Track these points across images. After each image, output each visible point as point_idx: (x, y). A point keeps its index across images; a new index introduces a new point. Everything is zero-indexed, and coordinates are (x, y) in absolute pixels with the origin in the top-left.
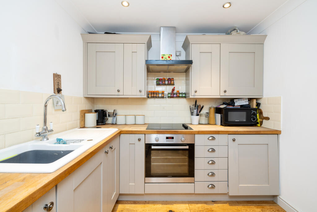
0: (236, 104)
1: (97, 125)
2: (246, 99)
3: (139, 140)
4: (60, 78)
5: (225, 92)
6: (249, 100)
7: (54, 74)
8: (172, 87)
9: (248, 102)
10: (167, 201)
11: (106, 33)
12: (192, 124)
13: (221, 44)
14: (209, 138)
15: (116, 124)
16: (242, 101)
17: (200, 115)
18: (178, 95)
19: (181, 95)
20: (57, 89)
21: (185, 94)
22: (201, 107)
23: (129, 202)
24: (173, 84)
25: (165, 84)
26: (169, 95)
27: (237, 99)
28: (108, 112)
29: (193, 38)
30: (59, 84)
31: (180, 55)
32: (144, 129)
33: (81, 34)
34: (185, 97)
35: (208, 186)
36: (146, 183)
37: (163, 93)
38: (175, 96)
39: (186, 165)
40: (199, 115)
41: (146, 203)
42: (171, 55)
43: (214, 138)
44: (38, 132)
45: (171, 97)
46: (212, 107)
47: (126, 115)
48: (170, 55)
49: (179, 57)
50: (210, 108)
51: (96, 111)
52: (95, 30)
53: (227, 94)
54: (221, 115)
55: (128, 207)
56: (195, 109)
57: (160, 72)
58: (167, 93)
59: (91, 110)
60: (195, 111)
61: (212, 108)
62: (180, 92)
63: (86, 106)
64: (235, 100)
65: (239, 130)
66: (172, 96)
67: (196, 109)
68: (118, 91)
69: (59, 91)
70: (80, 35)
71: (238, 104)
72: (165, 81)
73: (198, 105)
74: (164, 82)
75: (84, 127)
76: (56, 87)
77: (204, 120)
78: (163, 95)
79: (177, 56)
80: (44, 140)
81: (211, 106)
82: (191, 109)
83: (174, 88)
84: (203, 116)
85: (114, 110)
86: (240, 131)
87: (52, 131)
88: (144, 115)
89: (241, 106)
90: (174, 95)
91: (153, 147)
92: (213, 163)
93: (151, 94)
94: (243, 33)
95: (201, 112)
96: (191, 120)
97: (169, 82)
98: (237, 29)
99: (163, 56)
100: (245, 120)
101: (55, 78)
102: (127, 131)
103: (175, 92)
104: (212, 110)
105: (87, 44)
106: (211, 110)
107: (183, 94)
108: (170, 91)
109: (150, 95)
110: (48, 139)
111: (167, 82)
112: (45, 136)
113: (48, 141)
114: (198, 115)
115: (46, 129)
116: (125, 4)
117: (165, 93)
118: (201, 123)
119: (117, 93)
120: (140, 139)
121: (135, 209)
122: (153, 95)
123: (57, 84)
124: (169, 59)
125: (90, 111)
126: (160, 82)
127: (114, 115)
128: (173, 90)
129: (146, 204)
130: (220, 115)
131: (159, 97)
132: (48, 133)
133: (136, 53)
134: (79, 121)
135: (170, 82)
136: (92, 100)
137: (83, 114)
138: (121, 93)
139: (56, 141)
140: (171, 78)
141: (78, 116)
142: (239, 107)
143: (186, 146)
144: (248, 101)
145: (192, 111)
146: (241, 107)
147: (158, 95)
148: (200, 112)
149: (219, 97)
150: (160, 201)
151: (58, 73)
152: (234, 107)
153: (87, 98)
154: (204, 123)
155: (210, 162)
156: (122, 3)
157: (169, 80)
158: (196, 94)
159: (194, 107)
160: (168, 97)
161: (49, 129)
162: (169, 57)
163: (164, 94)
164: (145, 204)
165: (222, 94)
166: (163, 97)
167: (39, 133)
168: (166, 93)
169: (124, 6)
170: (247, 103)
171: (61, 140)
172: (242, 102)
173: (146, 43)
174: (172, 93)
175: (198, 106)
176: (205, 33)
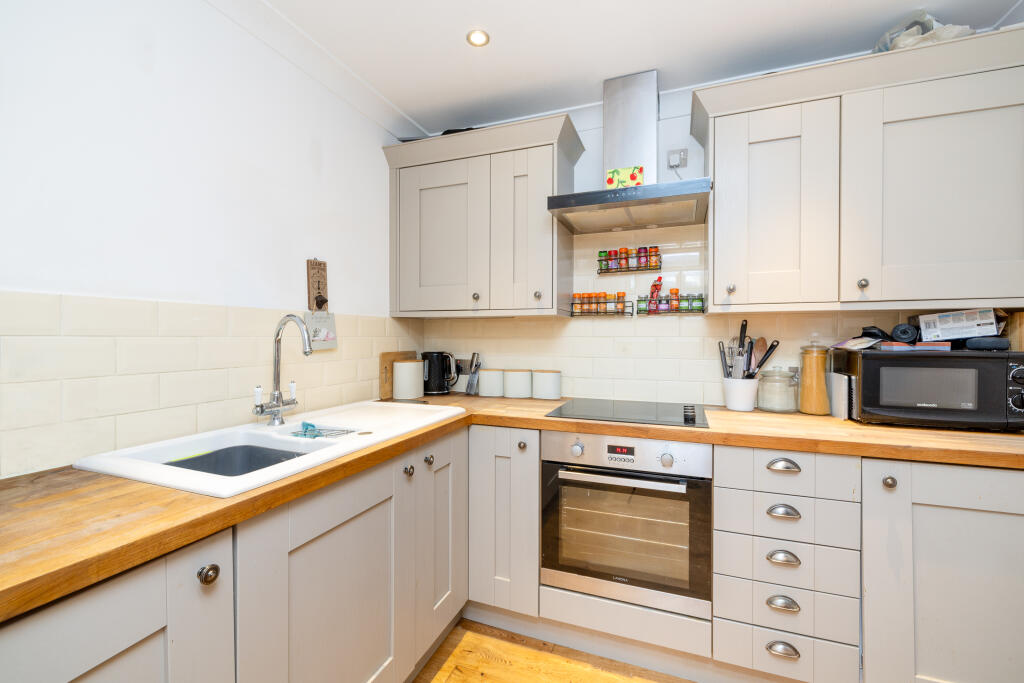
0: (928, 335)
1: (426, 395)
2: (983, 312)
3: (522, 447)
4: (324, 270)
5: (863, 285)
6: (999, 319)
7: (308, 261)
8: (650, 278)
9: (994, 327)
10: (612, 661)
11: (447, 132)
12: (729, 410)
13: (843, 97)
14: (773, 463)
15: (477, 395)
16: (960, 320)
17: (764, 376)
18: (675, 303)
19: (684, 304)
20: (316, 298)
21: (701, 299)
22: (769, 345)
23: (496, 632)
24: (658, 268)
25: (628, 270)
26: (643, 306)
27: (937, 315)
28: (457, 361)
29: (717, 94)
30: (321, 287)
31: (683, 163)
32: (538, 413)
33: (384, 148)
34: (703, 310)
35: (770, 647)
36: (544, 585)
37: (620, 298)
38: (663, 306)
39: (683, 550)
40: (759, 376)
41: (546, 647)
42: (641, 170)
43: (793, 468)
44: (259, 404)
45: (650, 312)
46: (812, 346)
47: (504, 370)
48: (636, 171)
49: (679, 170)
50: (805, 352)
51: (425, 356)
52: (421, 128)
53: (871, 293)
54: (850, 381)
55: (490, 647)
56: (740, 354)
57: (610, 230)
58: (635, 299)
59: (414, 353)
60: (740, 363)
61: (815, 349)
62: (683, 293)
63: (400, 341)
64: (923, 319)
65: (914, 444)
66: (653, 307)
67: (745, 355)
68: (476, 297)
69: (321, 302)
70: (382, 151)
71: (939, 333)
72: (626, 259)
73: (755, 337)
74: (623, 262)
75: (391, 399)
76: (315, 293)
77: (778, 395)
78: (620, 306)
79: (672, 167)
80: (273, 424)
81: (806, 343)
82: (722, 353)
83: (660, 279)
84: (776, 381)
85: (474, 354)
86: (921, 450)
87: (293, 402)
88: (559, 372)
89: (957, 344)
90: (658, 304)
91: (563, 474)
92: (793, 561)
93: (582, 304)
94: (958, 29)
95: (769, 367)
96: (725, 393)
97: (643, 260)
98: (928, 17)
99: (610, 176)
100: (970, 406)
101: (312, 272)
102: (488, 417)
103: (664, 293)
104: (814, 361)
105: (398, 170)
106: (807, 360)
107: (694, 299)
108: (646, 292)
109: (579, 306)
110: (282, 422)
111: (633, 262)
112: (274, 415)
113: (283, 426)
114: (750, 376)
115: (279, 398)
116: (478, 38)
117: (627, 299)
118: (762, 405)
119: (471, 304)
120: (525, 446)
121: (505, 656)
122: (589, 307)
123: (316, 286)
124: (632, 184)
125: (408, 356)
126: (611, 262)
127: (473, 366)
128: (656, 287)
129: (545, 650)
130: (846, 377)
131: (606, 313)
132: (281, 408)
133: (525, 178)
134: (376, 383)
135: (648, 259)
136: (416, 324)
137: (389, 362)
138: (482, 303)
139: (300, 429)
140: (648, 247)
141: (374, 367)
142: (947, 348)
143: (677, 482)
144: (993, 320)
145: (729, 362)
146: (953, 348)
147: (602, 306)
148: (760, 365)
149: (837, 307)
150: (588, 655)
151: (320, 259)
152: (918, 347)
153: (400, 320)
154: (777, 407)
155: (781, 557)
156: (468, 38)
157: (643, 252)
158: (734, 298)
159: (736, 345)
160: (639, 312)
161: (285, 397)
162: (633, 177)
163: (624, 302)
164: (540, 649)
165: (851, 293)
166: (621, 313)
167: (262, 406)
168: (631, 298)
169: (475, 45)
170: (992, 330)
171: (310, 428)
172: (957, 325)
173: (555, 141)
174: (652, 297)
175: (751, 343)
176: (775, 68)
